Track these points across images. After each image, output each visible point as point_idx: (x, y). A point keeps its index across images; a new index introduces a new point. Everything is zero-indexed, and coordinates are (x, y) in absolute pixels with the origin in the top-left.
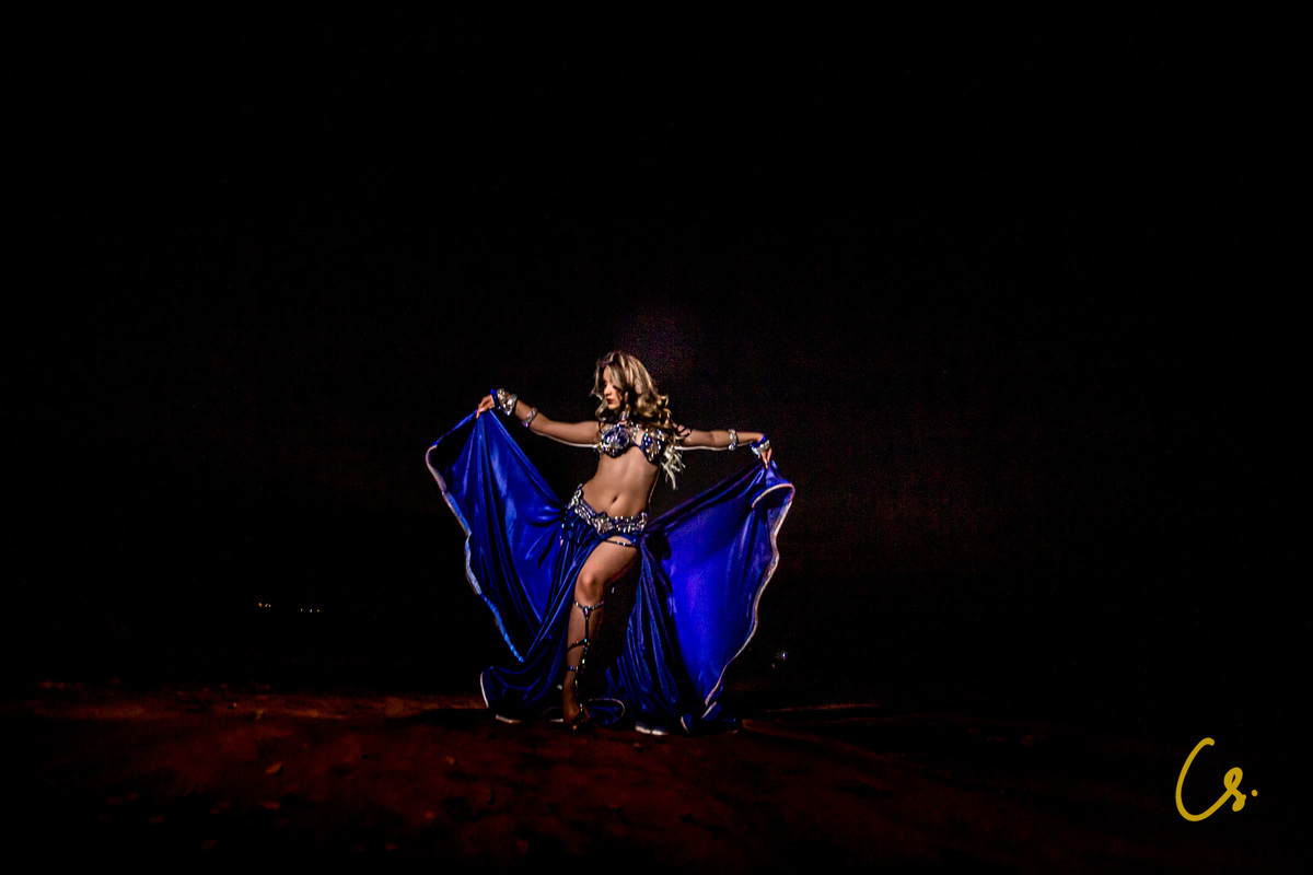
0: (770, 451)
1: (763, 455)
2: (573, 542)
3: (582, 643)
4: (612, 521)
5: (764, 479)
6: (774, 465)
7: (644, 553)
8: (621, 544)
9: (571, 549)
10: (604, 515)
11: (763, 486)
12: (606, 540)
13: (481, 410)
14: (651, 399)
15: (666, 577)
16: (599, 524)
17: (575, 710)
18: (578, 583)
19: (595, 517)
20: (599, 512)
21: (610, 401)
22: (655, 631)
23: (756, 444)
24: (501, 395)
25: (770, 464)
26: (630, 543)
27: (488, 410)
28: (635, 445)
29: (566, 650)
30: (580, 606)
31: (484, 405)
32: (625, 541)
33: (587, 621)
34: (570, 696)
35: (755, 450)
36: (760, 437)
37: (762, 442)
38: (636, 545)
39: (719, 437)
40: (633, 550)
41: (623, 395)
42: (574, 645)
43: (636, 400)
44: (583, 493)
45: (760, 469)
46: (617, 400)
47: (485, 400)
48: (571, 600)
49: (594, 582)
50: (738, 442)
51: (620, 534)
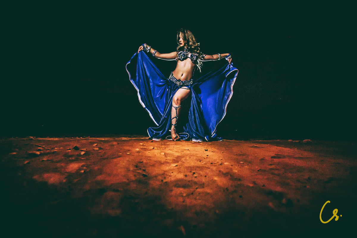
0: (231, 59)
1: (229, 60)
2: (171, 89)
3: (175, 117)
4: (182, 82)
5: (229, 68)
6: (232, 64)
7: (192, 92)
8: (185, 89)
9: (170, 91)
10: (179, 80)
11: (229, 70)
12: (180, 88)
13: (139, 50)
14: (194, 43)
15: (200, 99)
16: (178, 83)
17: (175, 136)
18: (173, 101)
19: (177, 81)
20: (178, 79)
21: (181, 44)
22: (197, 115)
23: (227, 57)
24: (145, 46)
25: (231, 63)
26: (188, 88)
27: (141, 50)
28: (189, 57)
29: (171, 120)
30: (174, 107)
31: (140, 49)
32: (186, 88)
33: (176, 111)
34: (173, 132)
35: (226, 59)
36: (228, 54)
37: (229, 56)
38: (190, 89)
39: (215, 56)
40: (189, 90)
41: (185, 41)
42: (173, 118)
43: (189, 43)
44: (173, 74)
45: (228, 65)
46: (183, 43)
47: (140, 47)
48: (171, 105)
49: (178, 100)
50: (221, 57)
51: (185, 86)
